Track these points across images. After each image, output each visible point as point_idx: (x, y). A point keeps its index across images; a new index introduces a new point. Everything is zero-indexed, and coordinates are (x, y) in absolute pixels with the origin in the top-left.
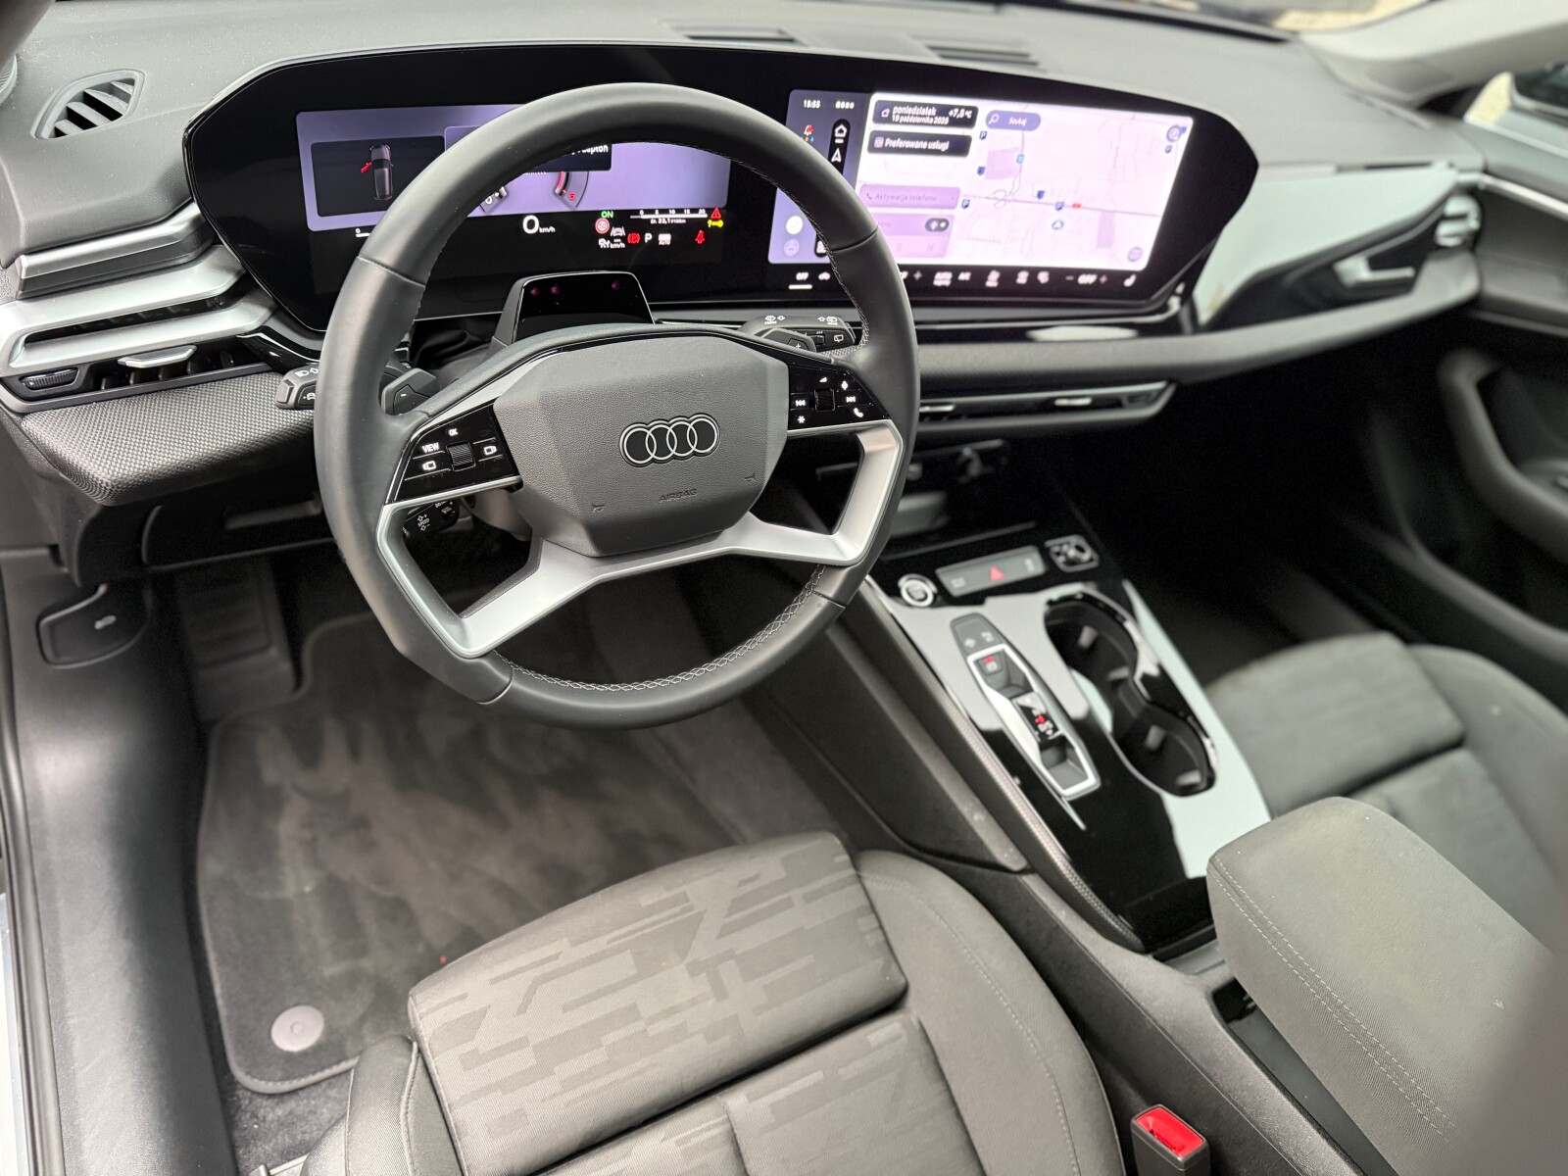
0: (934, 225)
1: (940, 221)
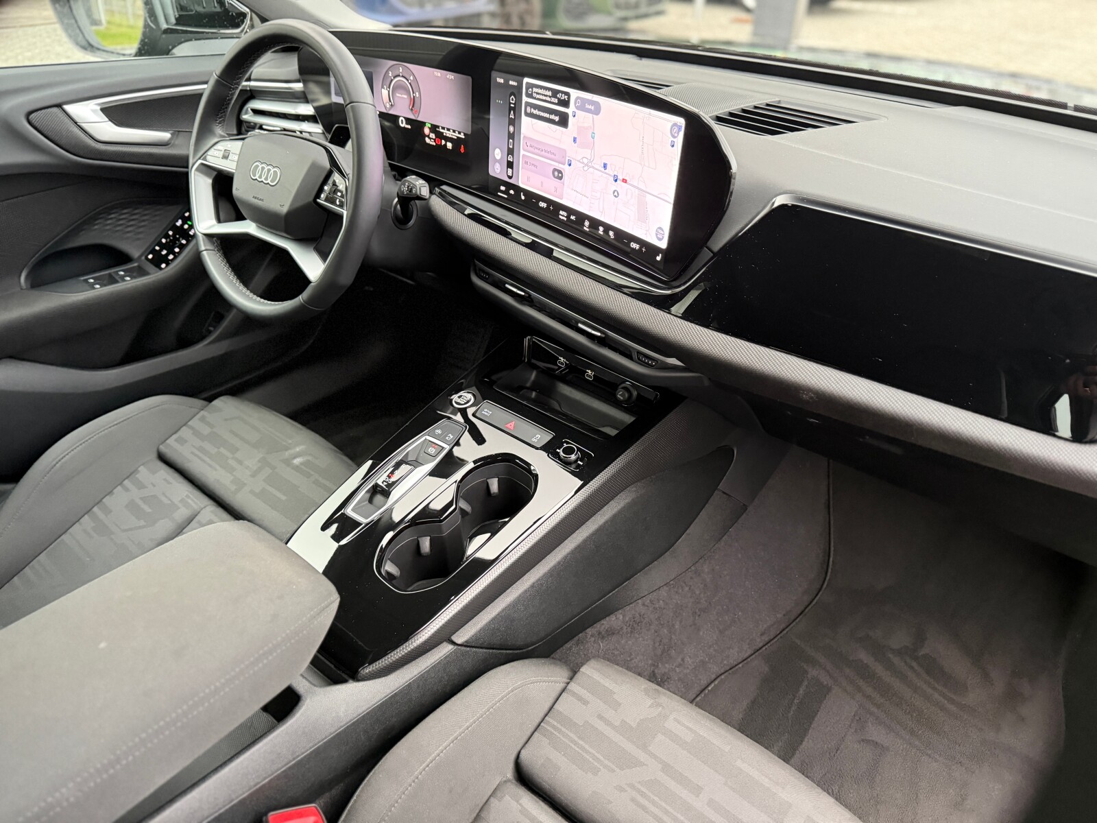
0: (556, 174)
1: (559, 172)
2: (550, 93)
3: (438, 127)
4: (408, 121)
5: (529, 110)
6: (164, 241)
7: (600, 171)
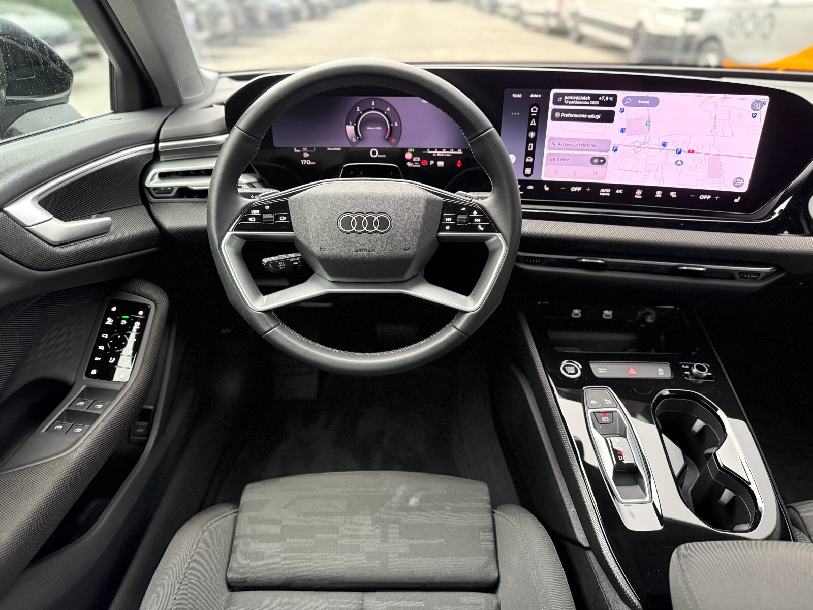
0: (596, 161)
1: (600, 158)
2: (589, 98)
3: (426, 149)
4: (381, 151)
5: (557, 115)
6: (101, 348)
7: (659, 149)
